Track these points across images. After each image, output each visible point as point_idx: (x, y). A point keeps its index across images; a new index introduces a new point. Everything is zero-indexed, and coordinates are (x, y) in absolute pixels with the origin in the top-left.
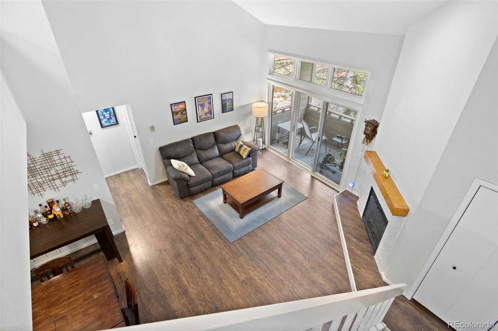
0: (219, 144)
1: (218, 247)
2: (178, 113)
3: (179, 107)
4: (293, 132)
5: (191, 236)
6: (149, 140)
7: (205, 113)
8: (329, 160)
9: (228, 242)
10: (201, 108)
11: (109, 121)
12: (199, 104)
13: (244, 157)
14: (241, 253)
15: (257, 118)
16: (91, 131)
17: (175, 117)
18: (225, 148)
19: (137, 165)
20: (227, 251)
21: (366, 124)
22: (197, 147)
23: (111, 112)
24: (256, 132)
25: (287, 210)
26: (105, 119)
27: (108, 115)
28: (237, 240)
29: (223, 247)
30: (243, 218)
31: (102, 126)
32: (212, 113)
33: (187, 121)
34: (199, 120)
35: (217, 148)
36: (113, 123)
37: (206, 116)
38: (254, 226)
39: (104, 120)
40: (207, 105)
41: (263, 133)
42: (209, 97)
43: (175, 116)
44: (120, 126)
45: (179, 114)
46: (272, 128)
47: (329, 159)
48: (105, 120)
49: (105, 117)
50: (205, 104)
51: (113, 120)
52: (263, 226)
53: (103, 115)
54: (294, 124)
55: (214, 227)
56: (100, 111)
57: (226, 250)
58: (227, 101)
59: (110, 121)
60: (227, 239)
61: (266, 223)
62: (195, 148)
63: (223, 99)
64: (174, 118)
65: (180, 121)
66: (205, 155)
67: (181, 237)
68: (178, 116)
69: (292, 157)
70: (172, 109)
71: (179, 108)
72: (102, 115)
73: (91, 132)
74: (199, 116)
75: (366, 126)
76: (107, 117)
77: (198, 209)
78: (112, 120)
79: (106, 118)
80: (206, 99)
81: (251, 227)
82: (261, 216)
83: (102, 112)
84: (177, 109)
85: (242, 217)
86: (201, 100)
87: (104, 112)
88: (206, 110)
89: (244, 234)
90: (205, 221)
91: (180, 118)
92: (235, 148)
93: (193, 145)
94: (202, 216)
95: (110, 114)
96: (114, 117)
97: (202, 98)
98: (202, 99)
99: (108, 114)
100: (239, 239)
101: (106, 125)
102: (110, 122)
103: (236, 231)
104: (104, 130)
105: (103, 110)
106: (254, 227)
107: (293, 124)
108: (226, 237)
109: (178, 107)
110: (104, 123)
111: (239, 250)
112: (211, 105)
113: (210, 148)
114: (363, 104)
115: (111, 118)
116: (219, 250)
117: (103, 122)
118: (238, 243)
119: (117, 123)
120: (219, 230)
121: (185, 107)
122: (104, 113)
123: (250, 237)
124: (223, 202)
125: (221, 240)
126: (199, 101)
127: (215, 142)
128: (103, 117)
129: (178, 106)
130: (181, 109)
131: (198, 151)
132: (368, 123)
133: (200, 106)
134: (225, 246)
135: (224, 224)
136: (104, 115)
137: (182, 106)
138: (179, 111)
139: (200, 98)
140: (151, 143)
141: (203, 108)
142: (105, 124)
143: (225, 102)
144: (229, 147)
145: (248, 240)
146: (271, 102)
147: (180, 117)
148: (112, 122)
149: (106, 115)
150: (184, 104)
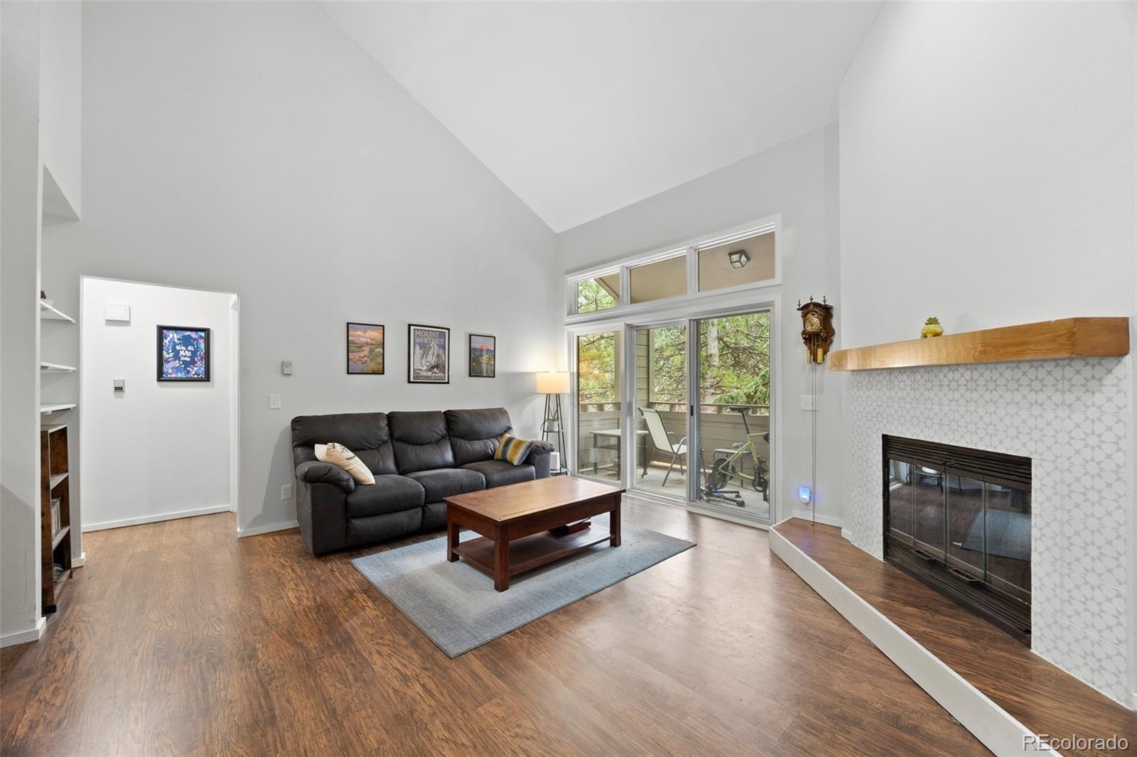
0: (456, 439)
1: (396, 672)
2: (363, 348)
3: (367, 334)
4: (628, 419)
5: (301, 646)
6: (271, 395)
7: (428, 364)
8: (723, 472)
9: (439, 655)
10: (422, 351)
11: (185, 368)
12: (418, 341)
13: (516, 463)
14: (488, 688)
15: (548, 396)
16: (123, 381)
17: (353, 354)
18: (469, 447)
19: (229, 502)
20: (431, 685)
21: (803, 313)
22: (397, 434)
23: (198, 348)
24: (545, 434)
25: (644, 570)
26: (177, 361)
27: (189, 354)
28: (476, 648)
29: (418, 671)
30: (507, 589)
31: (161, 377)
32: (445, 370)
33: (383, 373)
34: (414, 379)
35: (449, 447)
36: (196, 376)
37: (430, 374)
38: (544, 607)
39: (172, 363)
40: (435, 349)
41: (561, 434)
42: (443, 334)
43: (353, 352)
44: (213, 386)
45: (364, 350)
46: (580, 440)
47: (723, 468)
48: (177, 363)
49: (177, 357)
50: (431, 345)
51: (198, 369)
52: (575, 606)
53: (174, 349)
54: (628, 400)
55: (398, 616)
56: (169, 339)
57: (426, 680)
58: (484, 353)
59: (188, 369)
60: (438, 647)
61: (583, 598)
62: (391, 435)
63: (472, 346)
64: (350, 356)
65: (365, 369)
66: (417, 455)
67: (254, 649)
68: (362, 355)
69: (632, 484)
70: (350, 334)
71: (366, 337)
72: (170, 351)
73: (120, 385)
74: (414, 369)
75: (804, 316)
76: (182, 359)
77: (362, 575)
78: (195, 369)
79: (179, 360)
80: (434, 336)
81: (531, 609)
82: (564, 582)
83: (175, 344)
84: (361, 336)
85: (501, 587)
86: (423, 334)
87: (180, 344)
88: (432, 359)
89: (507, 630)
90: (374, 602)
91: (366, 361)
92: (495, 451)
93: (387, 428)
94: (365, 592)
95: (194, 353)
96: (204, 363)
97: (426, 330)
98: (426, 334)
99: (191, 351)
100: (488, 644)
101: (174, 376)
102: (188, 372)
103: (477, 623)
104: (162, 387)
105: (178, 339)
106: (542, 609)
107: (626, 400)
108: (435, 640)
109: (365, 334)
110: (170, 371)
111: (480, 678)
112: (445, 350)
113: (432, 443)
114: (780, 283)
115: (193, 363)
116: (397, 684)
117: (168, 368)
118: (481, 658)
119: (207, 378)
120: (416, 621)
121: (382, 337)
122: (178, 348)
123: (527, 636)
124: (448, 560)
125: (413, 651)
126: (418, 335)
127: (444, 432)
128: (171, 355)
129: (365, 331)
130: (371, 340)
131: (399, 445)
132: (806, 310)
133: (418, 347)
134: (425, 669)
135: (440, 608)
136: (176, 353)
137: (375, 334)
138: (367, 344)
139: (422, 330)
140: (272, 406)
141: (425, 354)
142: (170, 374)
143: (478, 353)
144: (479, 448)
145: (521, 645)
146: (575, 371)
147: (365, 359)
148: (193, 373)
149: (182, 353)
150: (382, 332)
